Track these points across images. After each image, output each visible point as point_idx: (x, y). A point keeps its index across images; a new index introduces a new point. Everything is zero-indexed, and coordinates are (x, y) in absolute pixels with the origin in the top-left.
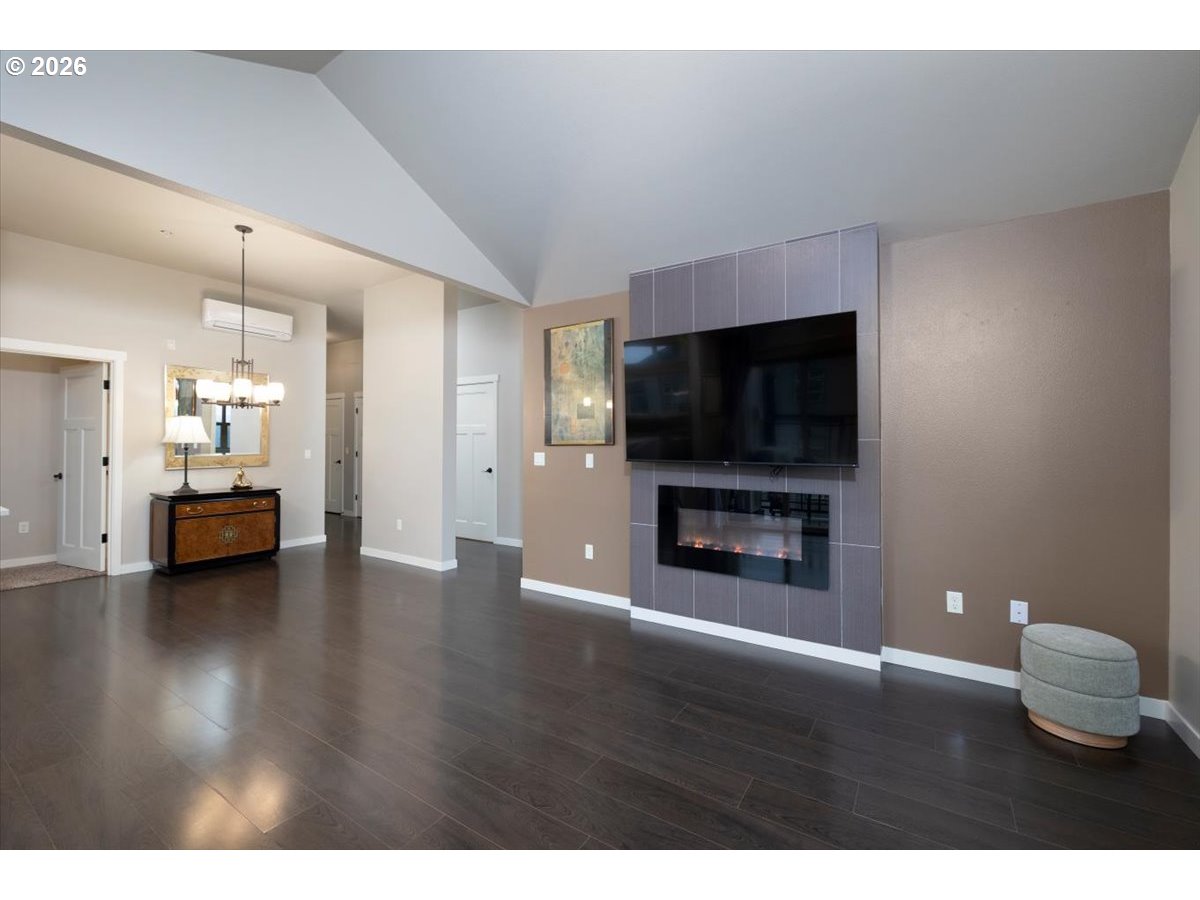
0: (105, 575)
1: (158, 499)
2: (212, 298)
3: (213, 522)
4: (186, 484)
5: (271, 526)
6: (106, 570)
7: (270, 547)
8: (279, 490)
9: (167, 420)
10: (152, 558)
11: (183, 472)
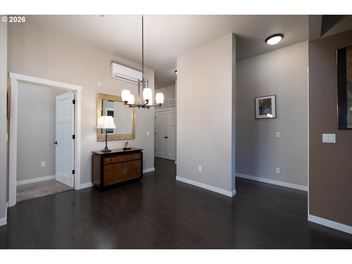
0: (74, 189)
1: (95, 154)
2: (115, 63)
3: (118, 166)
4: (106, 147)
5: (139, 167)
6: (74, 187)
7: (139, 176)
8: (142, 150)
9: (98, 118)
10: (92, 181)
11: (105, 141)
